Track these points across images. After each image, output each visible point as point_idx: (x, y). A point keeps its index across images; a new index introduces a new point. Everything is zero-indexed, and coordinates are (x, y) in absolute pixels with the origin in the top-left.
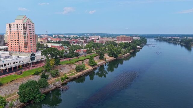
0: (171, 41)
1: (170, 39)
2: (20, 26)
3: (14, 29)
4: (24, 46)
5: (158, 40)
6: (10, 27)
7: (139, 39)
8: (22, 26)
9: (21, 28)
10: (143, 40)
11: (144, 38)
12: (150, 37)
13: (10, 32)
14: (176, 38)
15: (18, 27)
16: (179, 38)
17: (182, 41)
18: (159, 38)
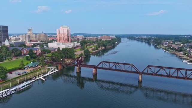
0: (139, 40)
1: (139, 38)
2: (66, 30)
3: (61, 32)
4: (67, 40)
5: (130, 39)
6: (59, 31)
7: (116, 38)
8: (67, 31)
9: (66, 32)
10: (118, 39)
11: (120, 37)
12: (124, 36)
13: (59, 33)
14: (143, 37)
15: (64, 31)
16: (145, 37)
17: (146, 39)
18: (131, 37)
